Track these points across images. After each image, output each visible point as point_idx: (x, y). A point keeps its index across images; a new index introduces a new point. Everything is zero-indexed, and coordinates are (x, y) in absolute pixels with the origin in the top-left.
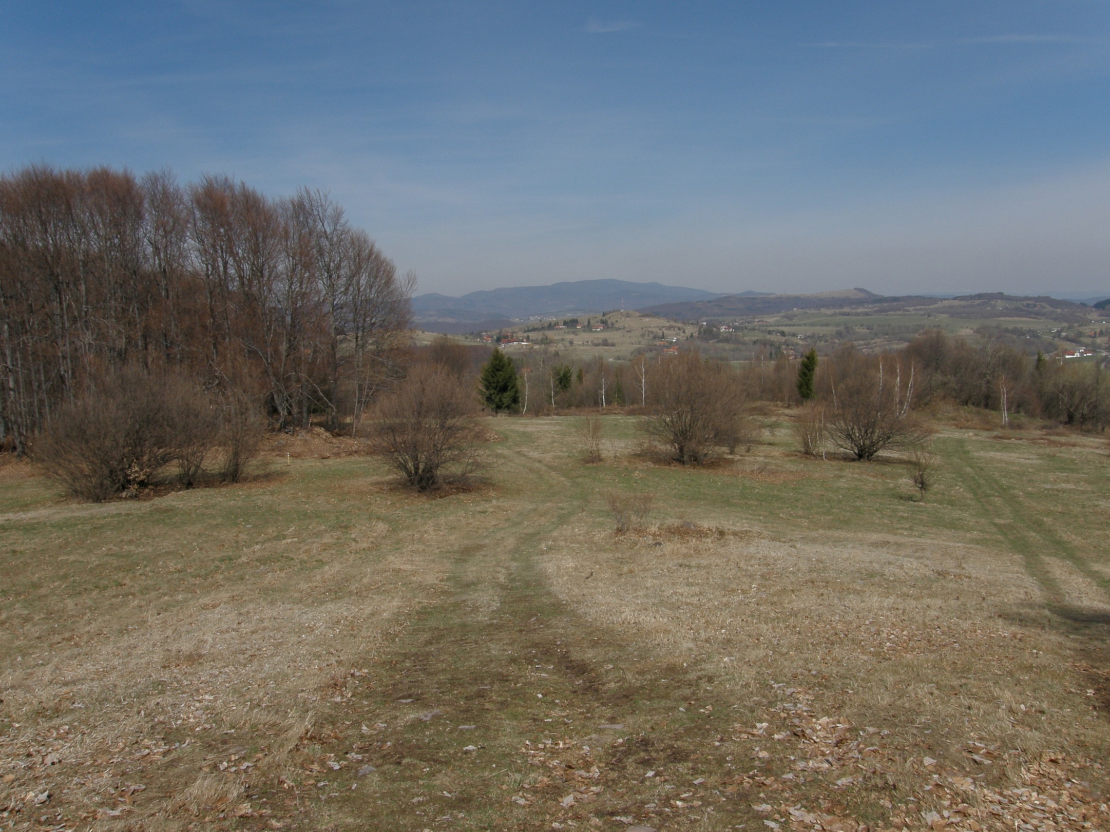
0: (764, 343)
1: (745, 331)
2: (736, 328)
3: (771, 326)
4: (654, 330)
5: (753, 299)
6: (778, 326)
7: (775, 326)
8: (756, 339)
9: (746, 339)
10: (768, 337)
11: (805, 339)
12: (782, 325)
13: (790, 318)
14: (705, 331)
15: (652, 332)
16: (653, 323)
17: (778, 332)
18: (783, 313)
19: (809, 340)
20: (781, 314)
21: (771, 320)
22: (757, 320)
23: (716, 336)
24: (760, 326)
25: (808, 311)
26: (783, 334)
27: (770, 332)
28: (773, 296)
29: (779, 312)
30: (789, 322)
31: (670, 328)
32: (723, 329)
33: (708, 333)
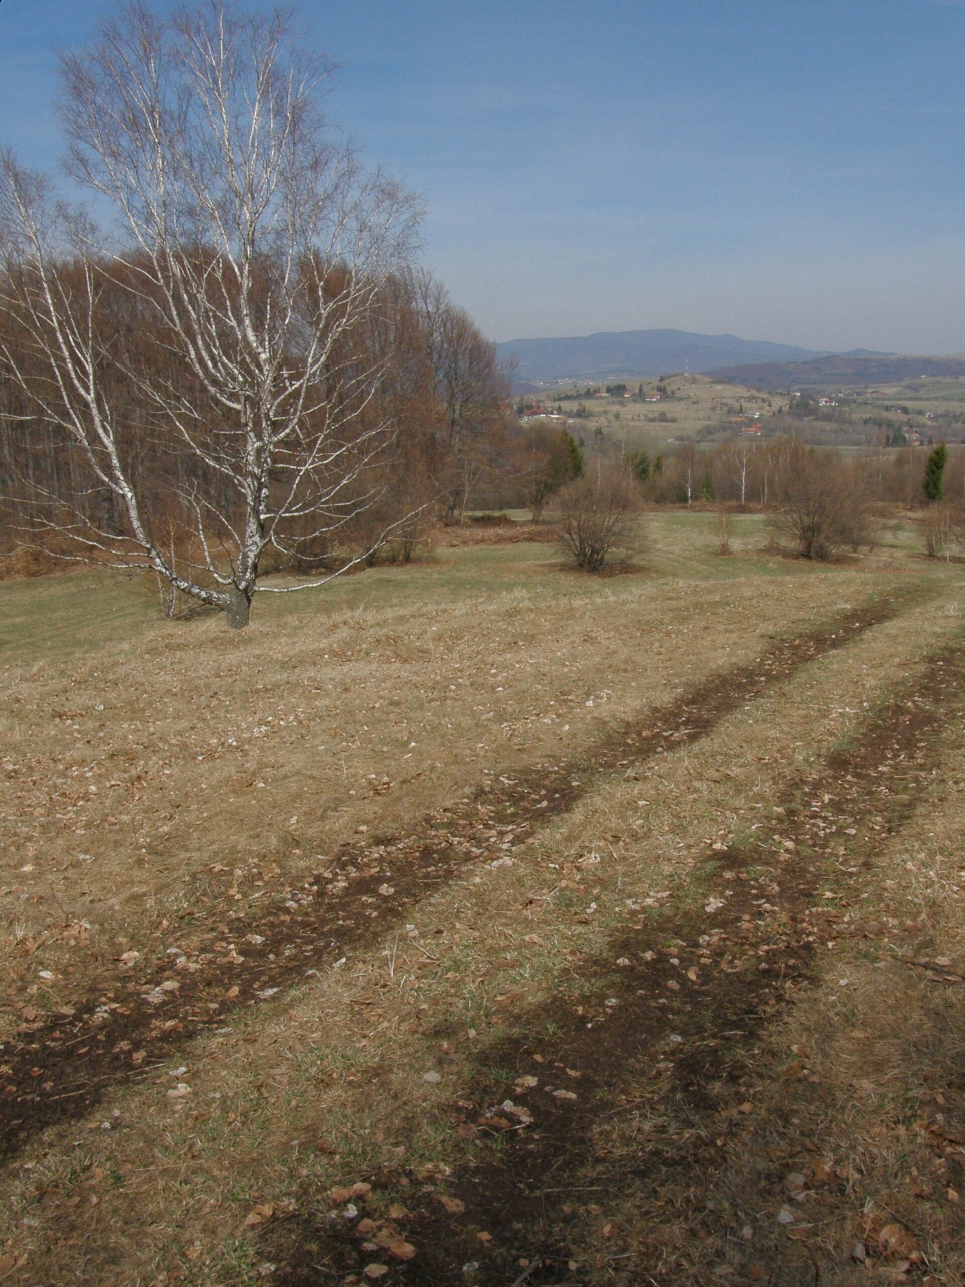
0: (879, 423)
1: (854, 406)
2: (841, 402)
3: (889, 399)
4: (729, 401)
5: (866, 360)
6: (899, 399)
7: (894, 399)
8: (867, 416)
9: (854, 416)
10: (885, 414)
11: (936, 417)
12: (905, 399)
13: (915, 388)
14: (797, 405)
15: (727, 405)
16: (730, 392)
17: (898, 407)
18: (906, 382)
19: (940, 420)
20: (903, 383)
21: (889, 390)
22: (870, 390)
23: (814, 412)
24: (873, 399)
25: (941, 379)
26: (905, 411)
27: (887, 408)
28: (892, 358)
29: (901, 380)
30: (915, 395)
31: (751, 399)
32: (822, 403)
33: (803, 408)
